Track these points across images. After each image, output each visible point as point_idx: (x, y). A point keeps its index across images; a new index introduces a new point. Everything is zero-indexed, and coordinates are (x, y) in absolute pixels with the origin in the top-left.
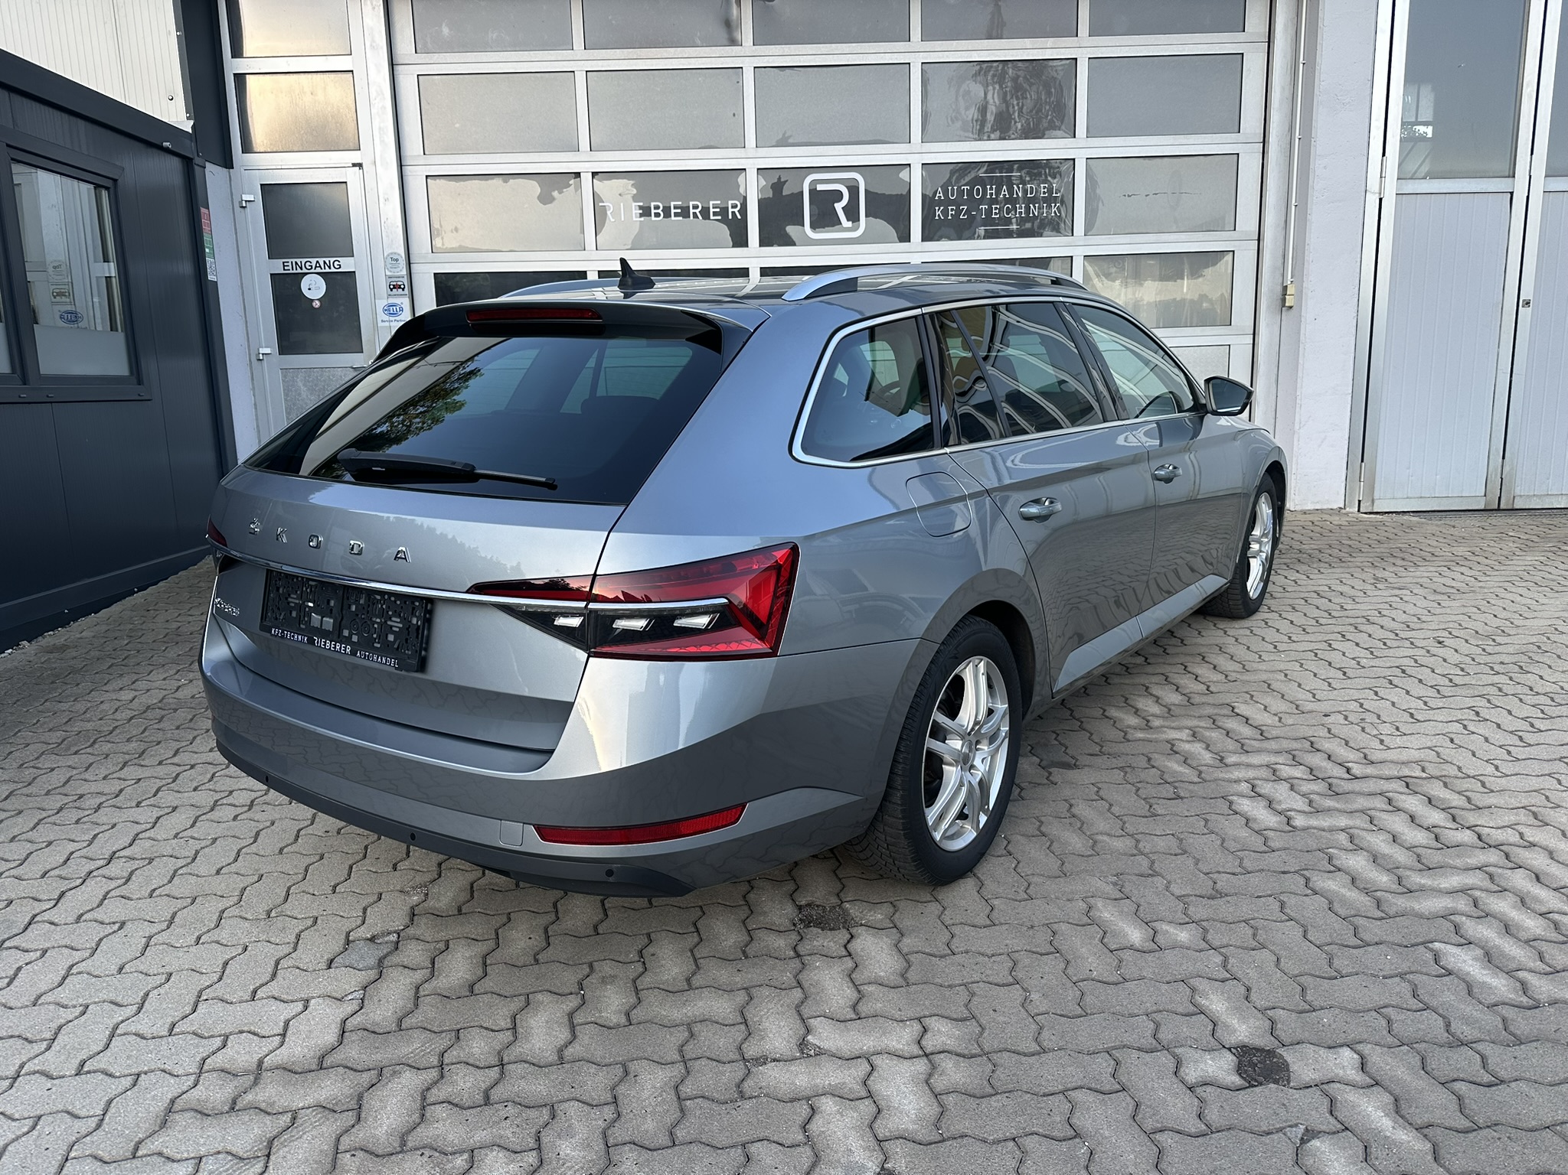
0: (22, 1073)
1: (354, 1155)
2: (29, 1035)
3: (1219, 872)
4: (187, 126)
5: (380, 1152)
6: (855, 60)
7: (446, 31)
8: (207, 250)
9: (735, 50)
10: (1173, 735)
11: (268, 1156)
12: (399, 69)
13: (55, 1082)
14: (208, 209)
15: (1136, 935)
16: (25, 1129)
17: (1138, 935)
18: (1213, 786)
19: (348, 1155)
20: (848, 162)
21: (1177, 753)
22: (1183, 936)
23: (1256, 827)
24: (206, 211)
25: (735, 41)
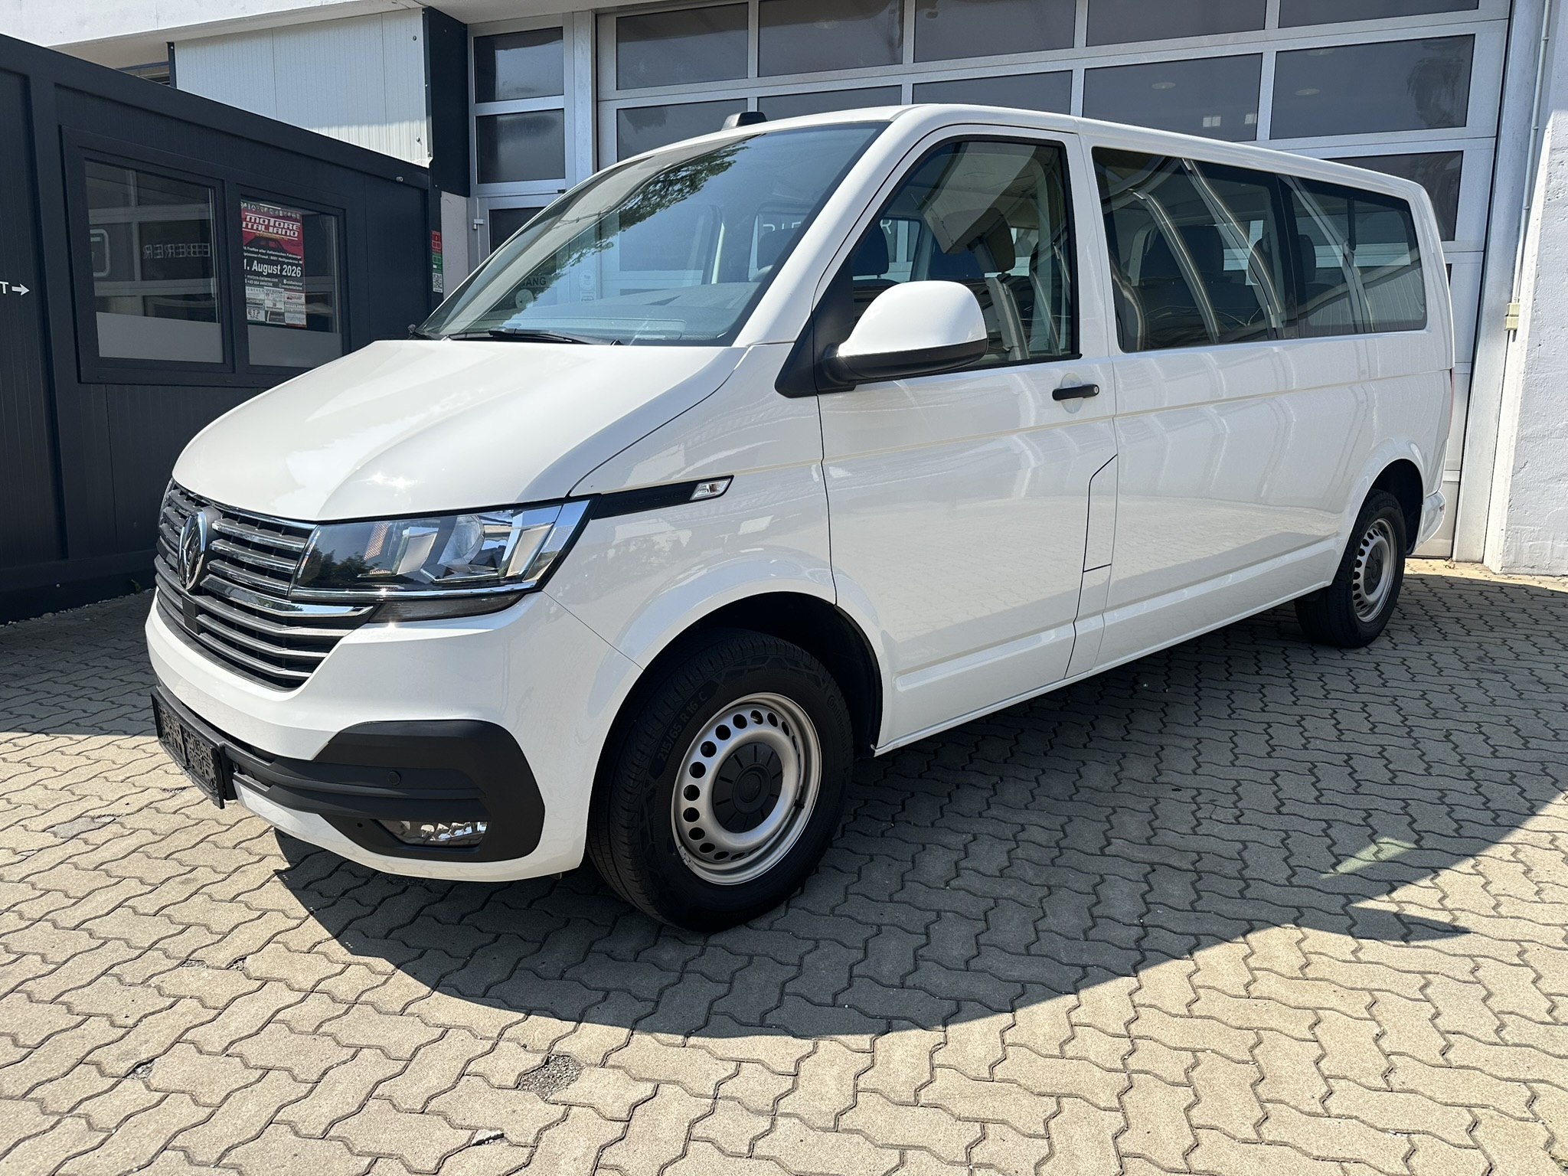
4: (426, 162)
7: (642, 68)
8: (435, 266)
9: (895, 68)
12: (602, 105)
14: (440, 231)
24: (438, 234)
25: (897, 60)
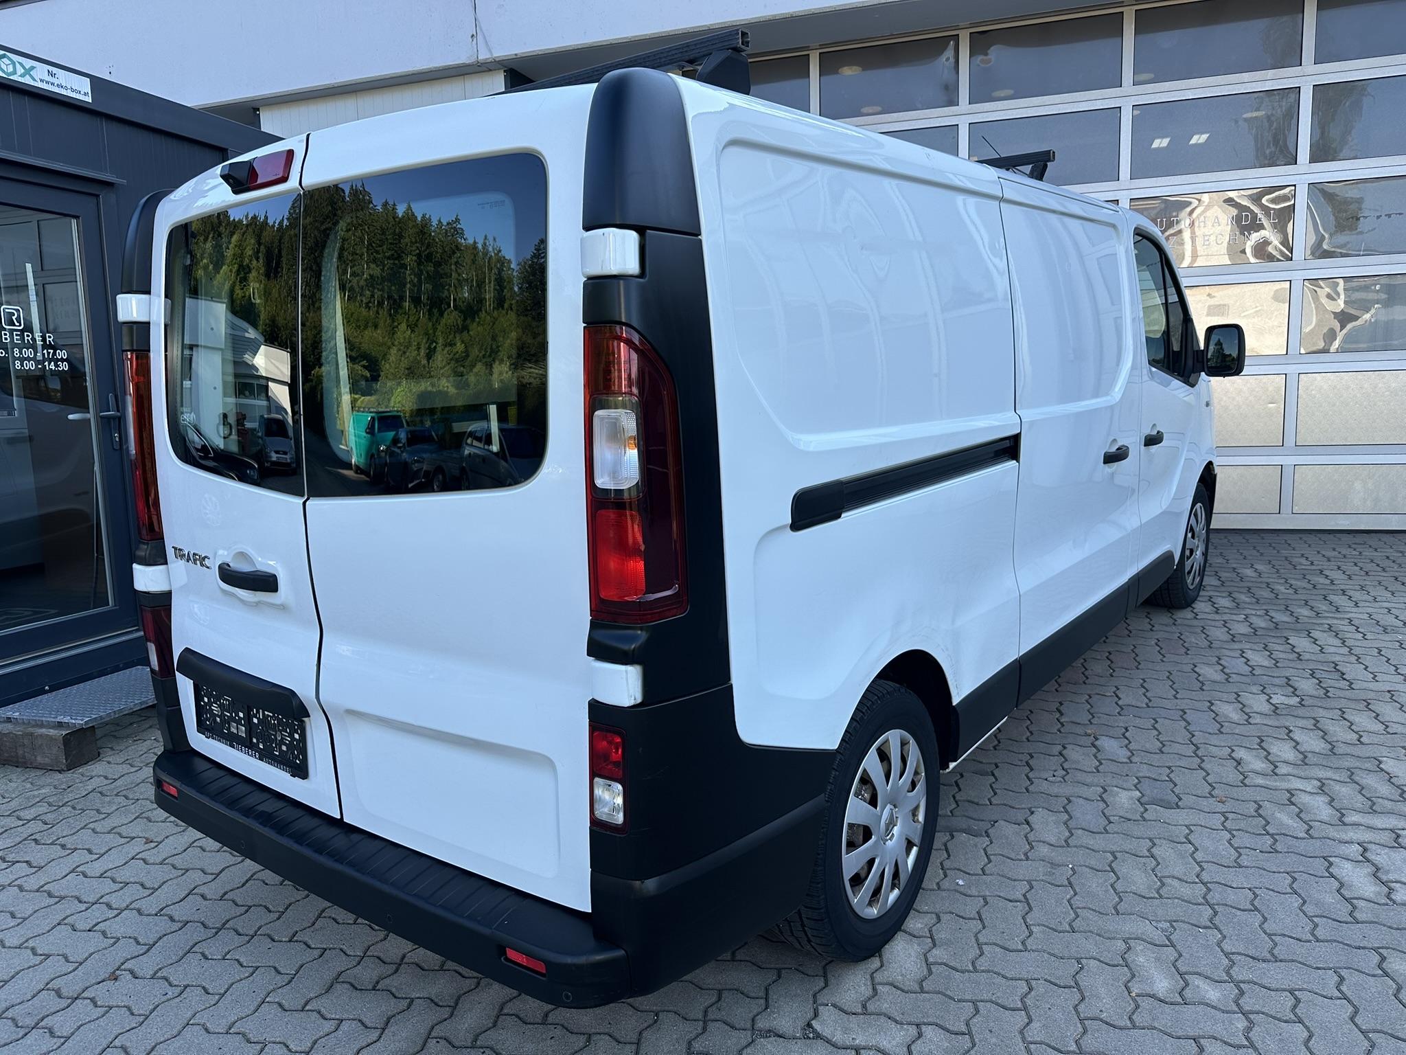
0: (259, 933)
1: (438, 1042)
2: (271, 907)
3: (1284, 935)
5: (457, 1044)
9: (953, 109)
10: (1297, 784)
11: (384, 1029)
13: (275, 944)
15: (1162, 984)
16: (247, 975)
17: (1166, 984)
18: (1318, 843)
19: (435, 1041)
21: (1293, 804)
22: (1213, 994)
23: (1347, 894)
25: (953, 102)
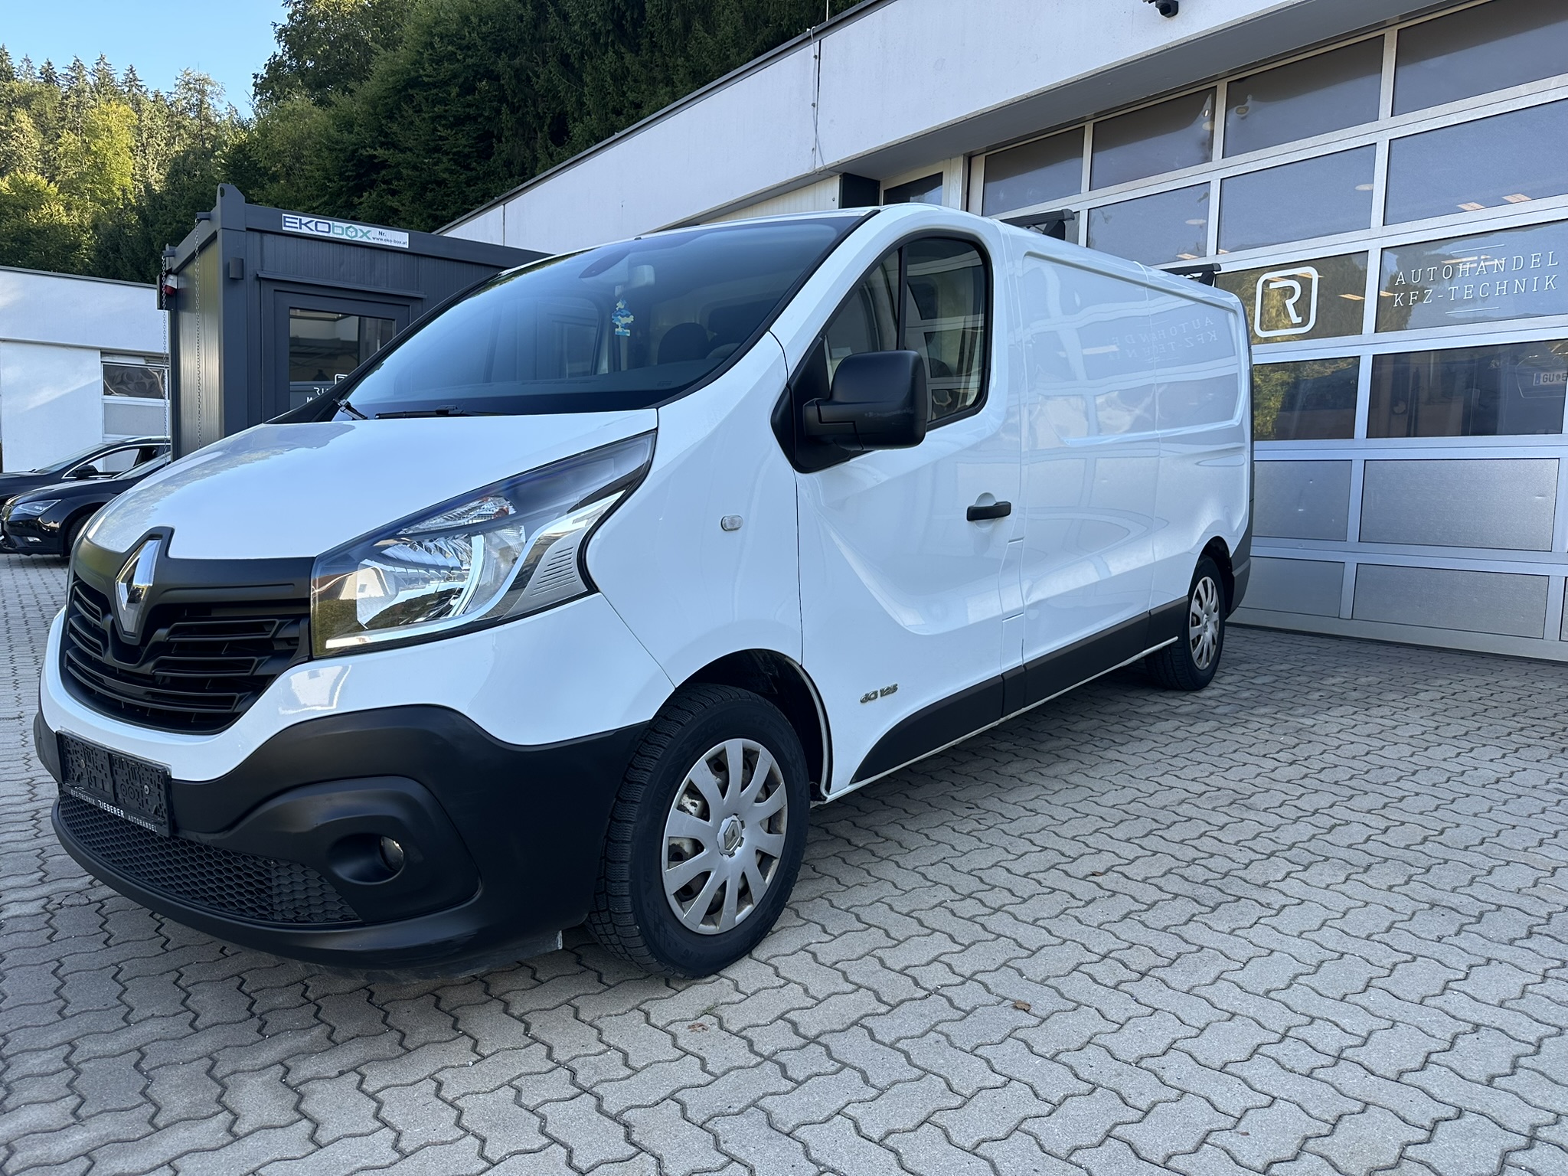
6: (1318, 152)
9: (1206, 166)
20: (1302, 257)
25: (1207, 158)
